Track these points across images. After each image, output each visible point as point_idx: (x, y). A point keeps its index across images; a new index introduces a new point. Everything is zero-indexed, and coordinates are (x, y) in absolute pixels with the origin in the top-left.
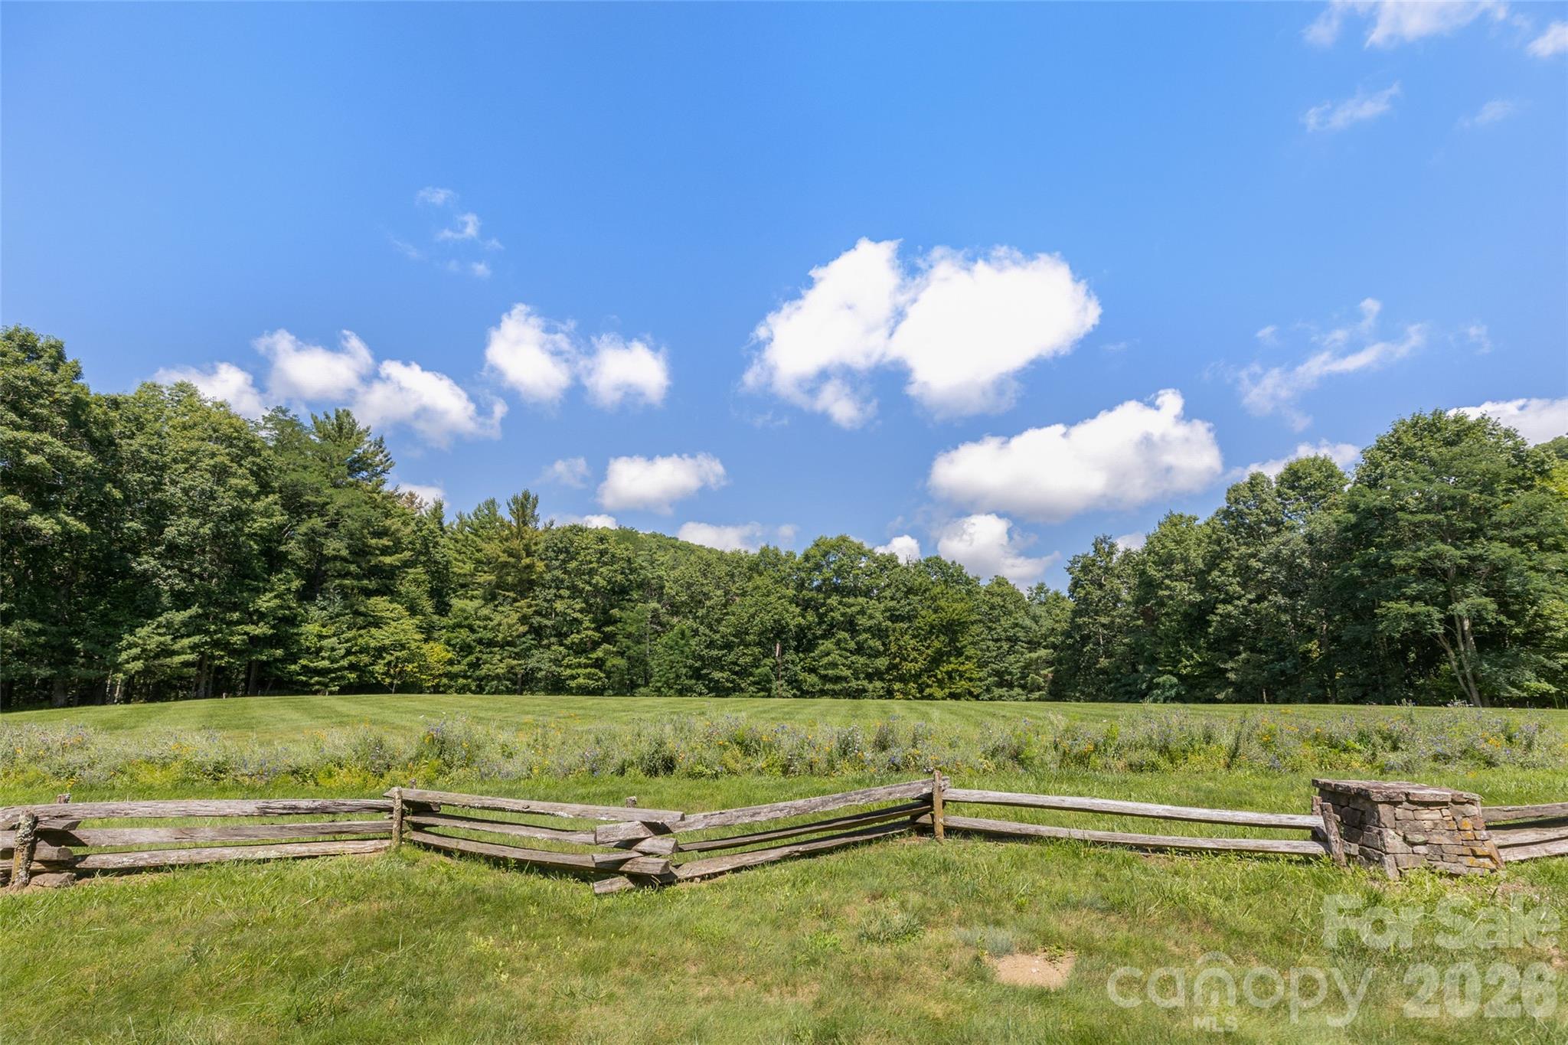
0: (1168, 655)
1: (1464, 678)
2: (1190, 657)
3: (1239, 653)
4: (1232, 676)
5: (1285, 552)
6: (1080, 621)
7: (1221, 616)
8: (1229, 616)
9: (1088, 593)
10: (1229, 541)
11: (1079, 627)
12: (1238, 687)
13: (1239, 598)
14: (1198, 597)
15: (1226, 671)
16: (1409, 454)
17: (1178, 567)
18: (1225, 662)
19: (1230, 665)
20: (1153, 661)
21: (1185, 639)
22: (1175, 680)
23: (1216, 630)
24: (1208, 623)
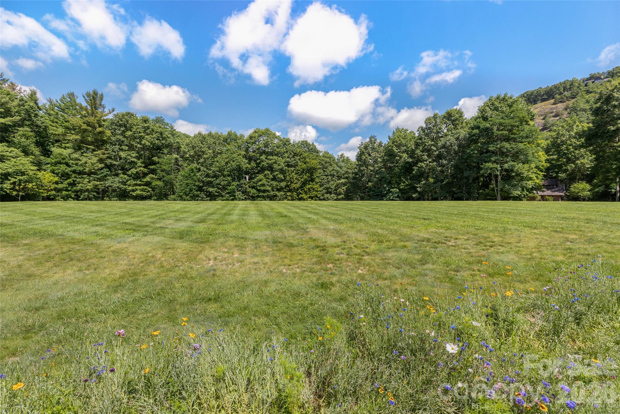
0: (396, 182)
1: (497, 190)
2: (404, 182)
3: (422, 181)
4: (419, 189)
5: (448, 143)
6: (362, 168)
7: (418, 167)
8: (422, 167)
9: (366, 158)
10: (425, 139)
11: (361, 171)
12: (419, 193)
13: (426, 161)
14: (410, 160)
15: (417, 187)
16: (496, 109)
17: (403, 148)
18: (417, 184)
19: (419, 185)
20: (390, 183)
21: (403, 176)
22: (398, 190)
23: (416, 172)
24: (413, 170)
